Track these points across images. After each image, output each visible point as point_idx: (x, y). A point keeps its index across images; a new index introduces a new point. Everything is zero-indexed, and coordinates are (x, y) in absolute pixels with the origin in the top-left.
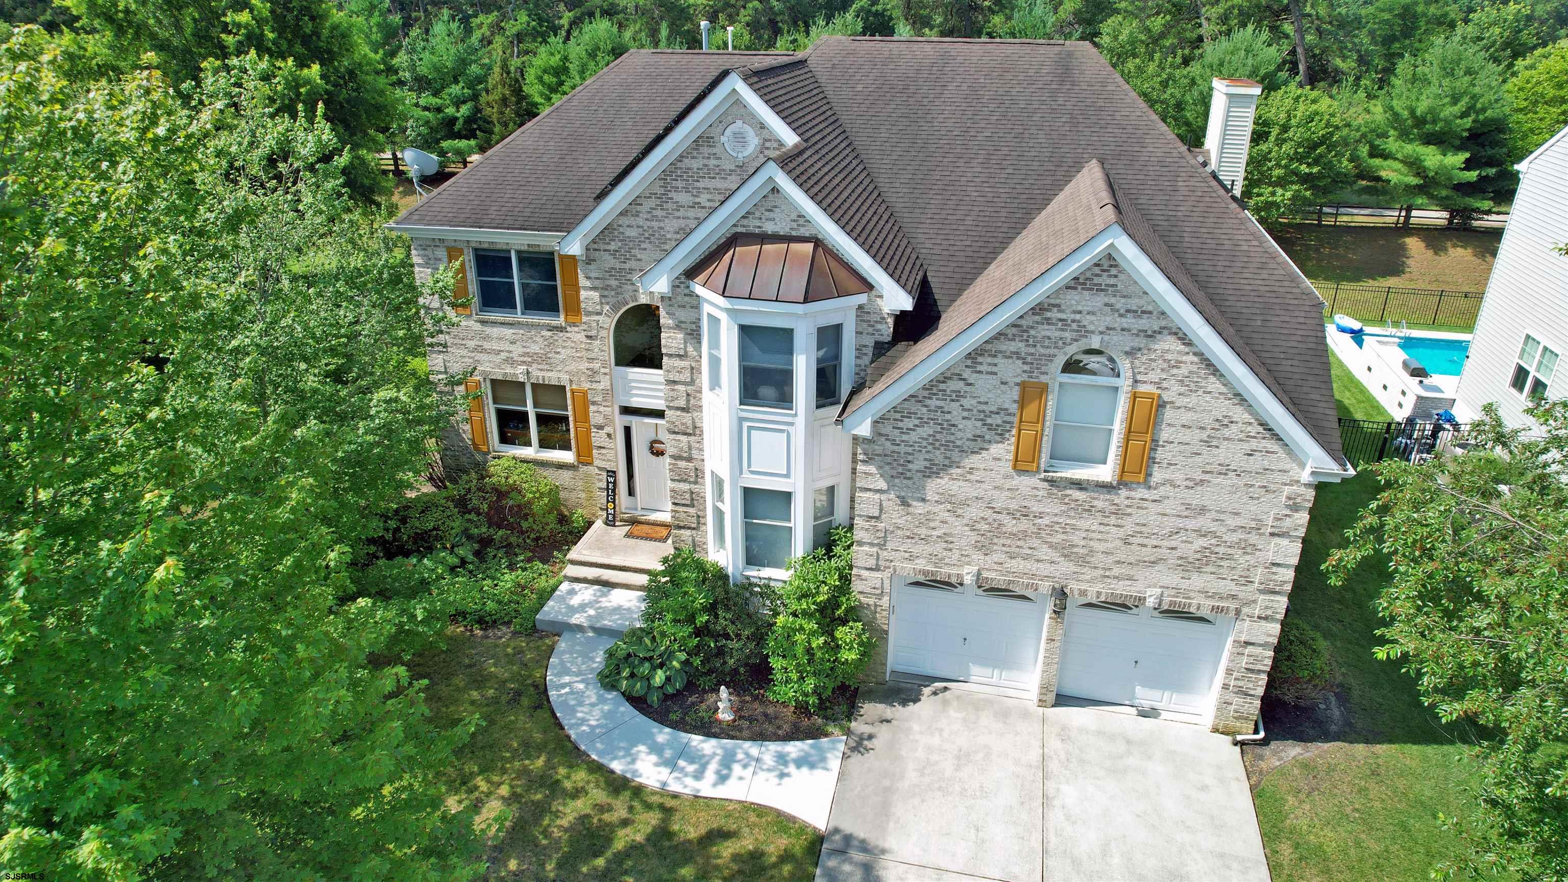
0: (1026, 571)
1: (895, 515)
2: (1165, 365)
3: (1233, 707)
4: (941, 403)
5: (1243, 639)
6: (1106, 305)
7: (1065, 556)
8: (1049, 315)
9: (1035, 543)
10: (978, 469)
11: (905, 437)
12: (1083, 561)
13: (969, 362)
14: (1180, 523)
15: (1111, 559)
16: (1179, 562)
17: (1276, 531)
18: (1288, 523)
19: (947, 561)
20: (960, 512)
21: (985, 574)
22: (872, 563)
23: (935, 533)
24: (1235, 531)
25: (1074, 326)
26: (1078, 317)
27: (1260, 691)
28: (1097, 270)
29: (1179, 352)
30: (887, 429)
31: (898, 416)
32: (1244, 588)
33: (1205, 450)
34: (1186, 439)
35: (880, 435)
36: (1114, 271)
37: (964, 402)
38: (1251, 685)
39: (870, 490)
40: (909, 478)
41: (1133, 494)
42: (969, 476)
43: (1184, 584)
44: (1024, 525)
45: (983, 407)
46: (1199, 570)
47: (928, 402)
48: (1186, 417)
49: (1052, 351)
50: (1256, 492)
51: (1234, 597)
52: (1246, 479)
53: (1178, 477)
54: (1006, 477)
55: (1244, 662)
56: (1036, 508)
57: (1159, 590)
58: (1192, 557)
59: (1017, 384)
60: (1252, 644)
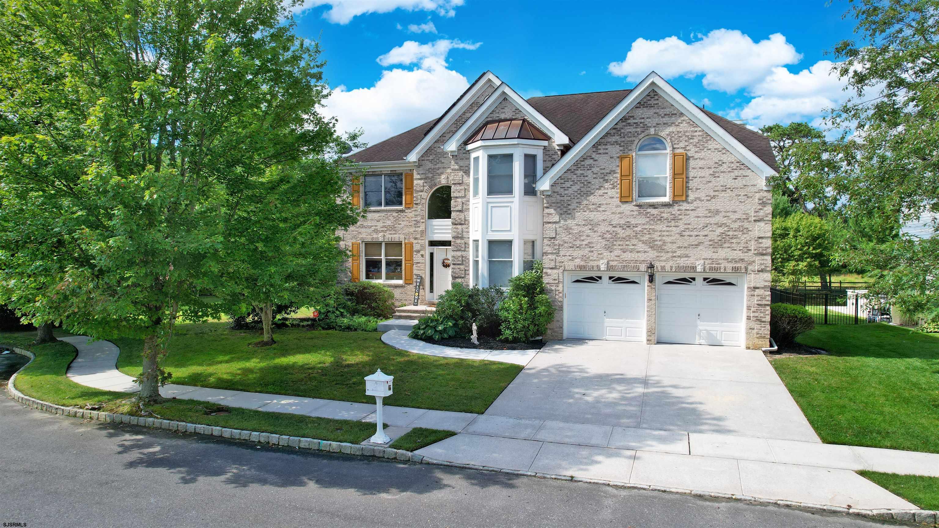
0: (632, 259)
1: (563, 235)
2: (687, 138)
3: (755, 331)
4: (581, 172)
5: (752, 286)
6: (655, 113)
7: (651, 247)
8: (629, 121)
9: (634, 241)
10: (603, 204)
11: (566, 192)
12: (660, 249)
13: (594, 149)
14: (707, 220)
15: (674, 247)
16: (711, 243)
17: (757, 218)
18: (761, 213)
19: (591, 258)
20: (596, 229)
21: (611, 263)
22: (552, 265)
23: (584, 243)
24: (736, 222)
25: (641, 125)
26: (642, 120)
27: (768, 318)
28: (649, 98)
29: (692, 131)
30: (558, 189)
31: (562, 181)
32: (746, 254)
33: (713, 179)
34: (703, 175)
35: (554, 192)
36: (656, 97)
37: (593, 169)
38: (762, 315)
39: (550, 223)
40: (570, 214)
41: (681, 208)
42: (599, 209)
43: (715, 256)
44: (629, 232)
45: (603, 171)
46: (721, 246)
47: (577, 172)
48: (701, 163)
49: (633, 139)
50: (742, 198)
51: (742, 260)
52: (736, 192)
53: (702, 195)
54: (617, 206)
55: (755, 300)
56: (633, 221)
57: (702, 261)
58: (717, 239)
59: (618, 157)
60: (758, 288)
